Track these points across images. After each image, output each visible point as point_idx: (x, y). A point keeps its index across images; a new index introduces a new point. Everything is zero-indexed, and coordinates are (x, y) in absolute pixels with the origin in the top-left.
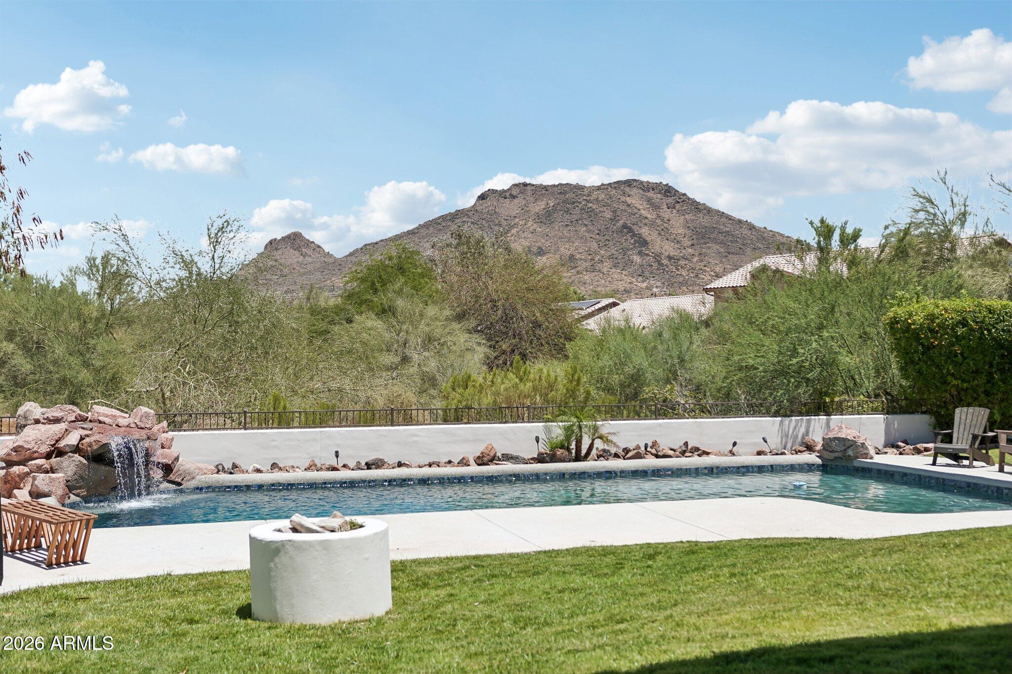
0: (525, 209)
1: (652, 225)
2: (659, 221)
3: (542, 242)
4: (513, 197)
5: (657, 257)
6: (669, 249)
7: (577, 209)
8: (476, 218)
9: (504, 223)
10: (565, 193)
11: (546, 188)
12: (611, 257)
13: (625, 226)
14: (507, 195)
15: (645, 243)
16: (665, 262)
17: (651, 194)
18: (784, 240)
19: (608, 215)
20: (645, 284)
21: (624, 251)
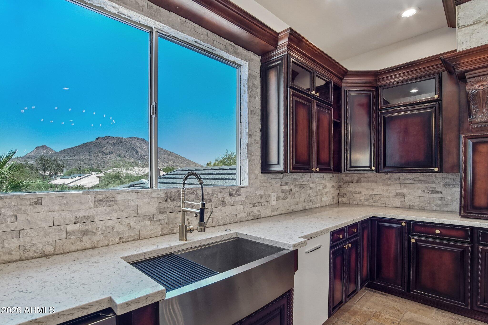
0: (108, 143)
1: (139, 148)
2: (141, 147)
3: (112, 150)
4: (105, 139)
5: (141, 155)
6: (143, 153)
7: (121, 143)
8: (95, 144)
9: (103, 145)
10: (118, 139)
11: (114, 138)
12: (129, 155)
13: (133, 148)
14: (104, 139)
15: (138, 152)
16: (142, 156)
17: (139, 141)
18: (169, 152)
19: (129, 145)
20: (137, 161)
21: (133, 153)
